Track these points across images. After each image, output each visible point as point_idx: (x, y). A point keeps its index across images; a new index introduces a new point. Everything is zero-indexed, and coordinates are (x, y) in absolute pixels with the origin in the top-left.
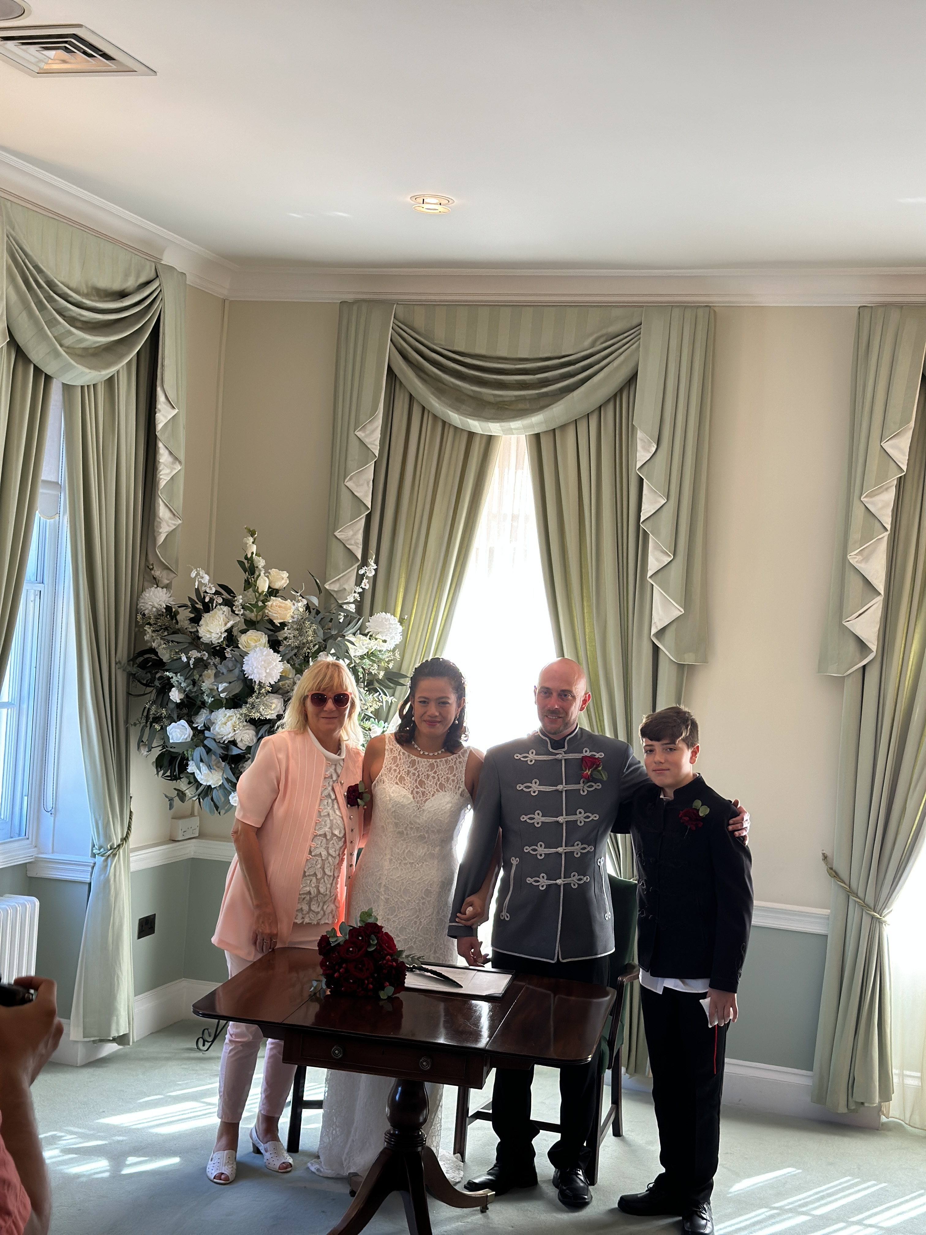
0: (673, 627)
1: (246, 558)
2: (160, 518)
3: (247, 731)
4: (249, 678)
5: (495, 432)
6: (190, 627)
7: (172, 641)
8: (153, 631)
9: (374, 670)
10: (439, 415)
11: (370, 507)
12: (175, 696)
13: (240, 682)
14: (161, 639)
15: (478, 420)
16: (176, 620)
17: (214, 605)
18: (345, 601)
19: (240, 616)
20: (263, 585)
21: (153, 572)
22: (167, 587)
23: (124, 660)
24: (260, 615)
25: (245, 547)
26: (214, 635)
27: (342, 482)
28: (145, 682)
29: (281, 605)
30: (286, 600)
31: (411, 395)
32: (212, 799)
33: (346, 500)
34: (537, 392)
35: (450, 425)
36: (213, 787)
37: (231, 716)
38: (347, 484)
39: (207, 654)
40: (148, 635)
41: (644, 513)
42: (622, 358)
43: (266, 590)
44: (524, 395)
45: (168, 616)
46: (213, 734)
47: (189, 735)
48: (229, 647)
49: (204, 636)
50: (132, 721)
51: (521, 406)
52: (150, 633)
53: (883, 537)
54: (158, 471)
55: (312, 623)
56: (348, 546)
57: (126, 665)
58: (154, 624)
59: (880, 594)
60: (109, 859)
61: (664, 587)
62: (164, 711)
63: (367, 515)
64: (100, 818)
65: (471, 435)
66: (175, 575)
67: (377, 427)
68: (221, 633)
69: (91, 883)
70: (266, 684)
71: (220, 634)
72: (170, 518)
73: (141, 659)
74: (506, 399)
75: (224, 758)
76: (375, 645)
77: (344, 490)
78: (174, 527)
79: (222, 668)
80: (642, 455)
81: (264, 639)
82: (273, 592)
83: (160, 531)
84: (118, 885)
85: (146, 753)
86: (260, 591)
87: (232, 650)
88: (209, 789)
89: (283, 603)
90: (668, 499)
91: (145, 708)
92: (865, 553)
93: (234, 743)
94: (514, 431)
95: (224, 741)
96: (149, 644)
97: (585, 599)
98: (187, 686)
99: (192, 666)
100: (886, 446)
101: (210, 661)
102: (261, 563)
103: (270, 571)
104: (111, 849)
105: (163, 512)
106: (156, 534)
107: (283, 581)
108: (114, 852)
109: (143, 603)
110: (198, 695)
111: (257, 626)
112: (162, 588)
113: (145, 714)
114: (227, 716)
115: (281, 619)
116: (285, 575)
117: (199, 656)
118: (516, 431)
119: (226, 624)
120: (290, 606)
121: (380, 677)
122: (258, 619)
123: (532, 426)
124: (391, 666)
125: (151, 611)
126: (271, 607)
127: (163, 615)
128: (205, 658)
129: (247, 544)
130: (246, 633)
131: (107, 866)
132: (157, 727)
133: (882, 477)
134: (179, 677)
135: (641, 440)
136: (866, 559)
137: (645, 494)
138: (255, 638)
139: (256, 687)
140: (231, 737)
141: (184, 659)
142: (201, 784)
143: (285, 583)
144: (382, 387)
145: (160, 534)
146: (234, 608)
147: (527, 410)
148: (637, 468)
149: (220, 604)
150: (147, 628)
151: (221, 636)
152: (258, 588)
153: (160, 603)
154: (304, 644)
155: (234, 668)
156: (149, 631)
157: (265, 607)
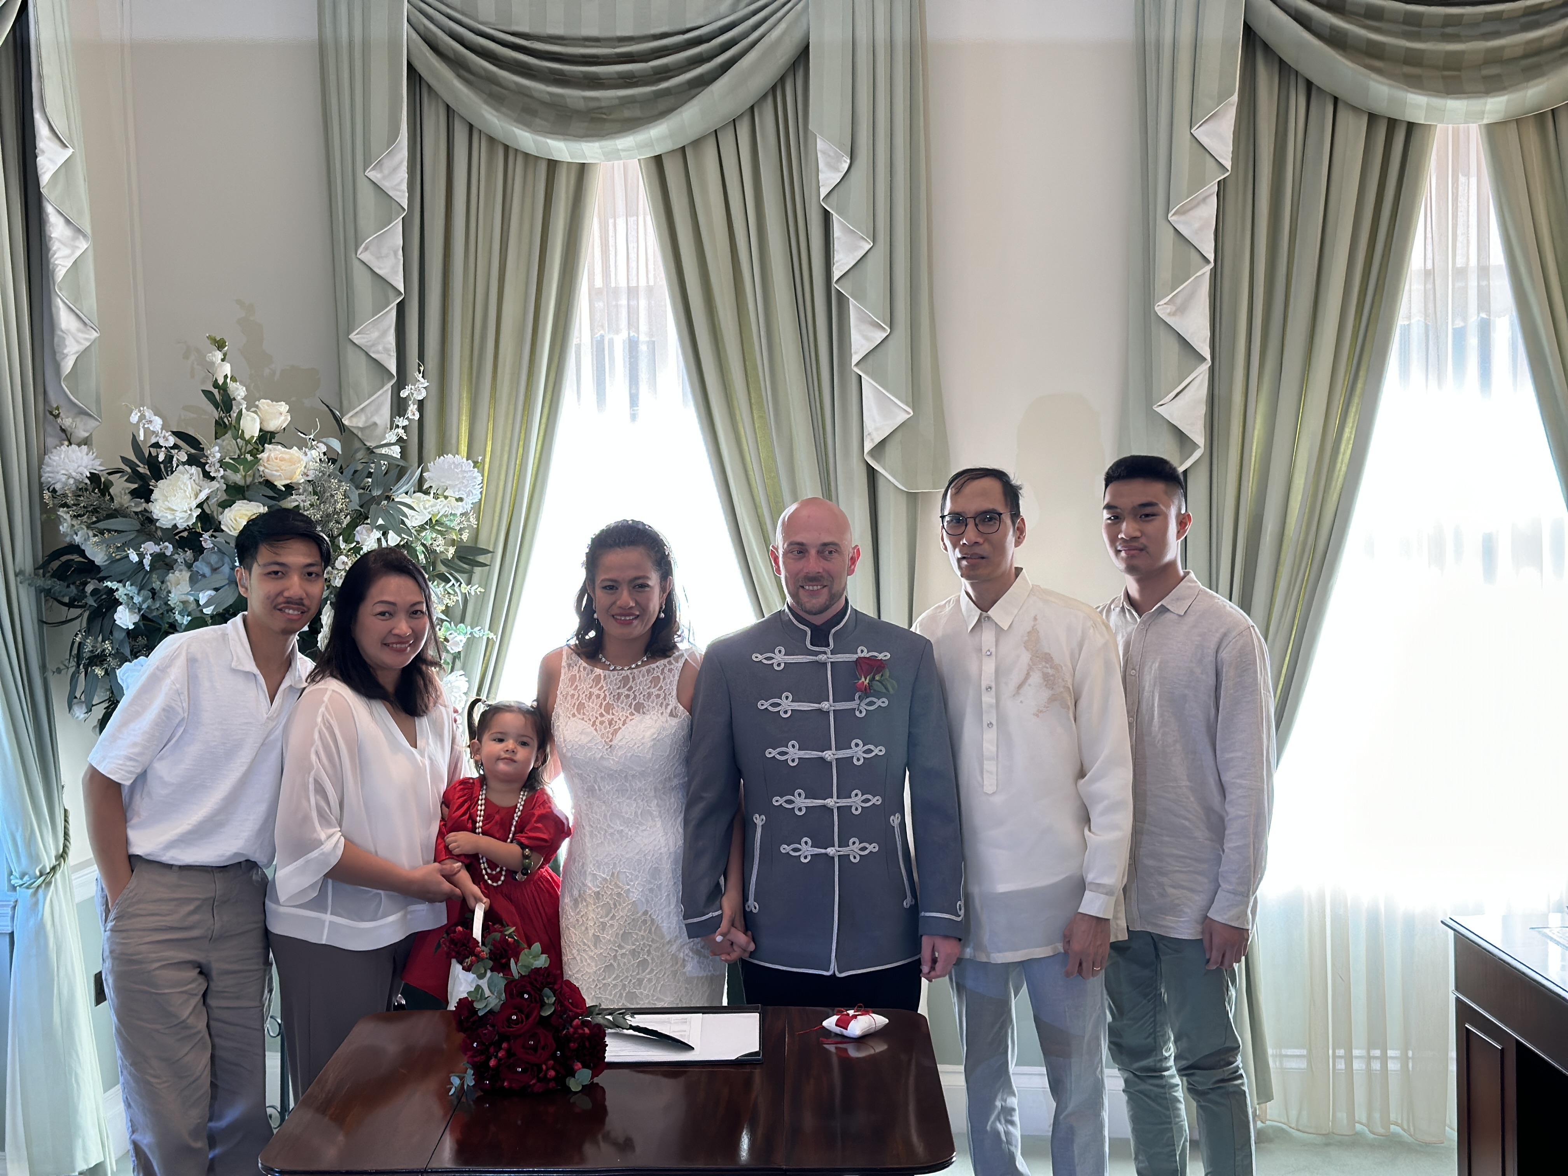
0: (898, 436)
1: (216, 385)
2: (62, 331)
5: (592, 157)
6: (133, 505)
7: (109, 531)
8: (76, 517)
9: (439, 545)
10: (499, 135)
11: (403, 291)
12: (125, 618)
14: (88, 528)
15: (565, 140)
16: (110, 494)
17: (175, 466)
18: (382, 443)
19: (219, 479)
20: (251, 427)
21: (59, 420)
22: (85, 442)
23: (29, 567)
25: (210, 368)
26: (179, 515)
27: (354, 256)
28: (66, 600)
29: (284, 456)
30: (290, 447)
31: (448, 107)
33: (362, 284)
34: (654, 88)
35: (516, 150)
38: (362, 257)
39: (171, 546)
40: (65, 525)
41: (837, 268)
42: (783, 26)
43: (256, 434)
44: (632, 96)
45: (96, 491)
48: (208, 530)
49: (162, 516)
50: (51, 666)
51: (627, 114)
52: (68, 518)
53: (1204, 273)
54: (51, 252)
55: (340, 481)
56: (373, 355)
57: (33, 575)
58: (74, 505)
59: (1204, 359)
60: (41, 891)
61: (880, 377)
62: (107, 645)
63: (398, 304)
64: (17, 829)
65: (553, 165)
66: (98, 423)
67: (401, 162)
68: (191, 510)
69: (12, 934)
71: (189, 512)
72: (79, 330)
73: (55, 564)
74: (603, 104)
76: (444, 507)
77: (356, 266)
78: (88, 344)
79: (201, 566)
80: (828, 178)
82: (266, 437)
83: (65, 351)
84: (59, 931)
85: (82, 716)
86: (247, 437)
87: (212, 536)
89: (287, 453)
90: (874, 242)
91: (73, 643)
92: (1179, 301)
94: (621, 153)
96: (68, 539)
97: (754, 407)
98: (144, 601)
100: (1200, 133)
101: (176, 557)
102: (239, 391)
103: (257, 403)
104: (41, 875)
105: (65, 320)
106: (58, 358)
107: (282, 418)
108: (48, 880)
109: (49, 472)
110: (162, 614)
111: (249, 494)
112: (79, 445)
113: (75, 652)
115: (286, 479)
116: (284, 407)
117: (158, 551)
118: (625, 153)
119: (196, 496)
120: (298, 457)
121: (450, 556)
122: (248, 482)
123: (650, 144)
124: (465, 536)
125: (65, 484)
126: (268, 460)
127: (86, 490)
128: (168, 553)
129: (213, 363)
130: (230, 506)
131: (36, 903)
132: (99, 672)
133: (1197, 183)
134: (129, 588)
135: (823, 153)
136: (1181, 309)
137: (838, 238)
141: (134, 557)
143: (285, 420)
144: (402, 97)
145: (64, 358)
146: (207, 467)
147: (639, 119)
148: (821, 199)
149: (184, 464)
150: (61, 512)
151: (191, 515)
152: (243, 431)
153: (77, 471)
154: (328, 515)
155: (220, 564)
156: (67, 517)
157: (257, 461)
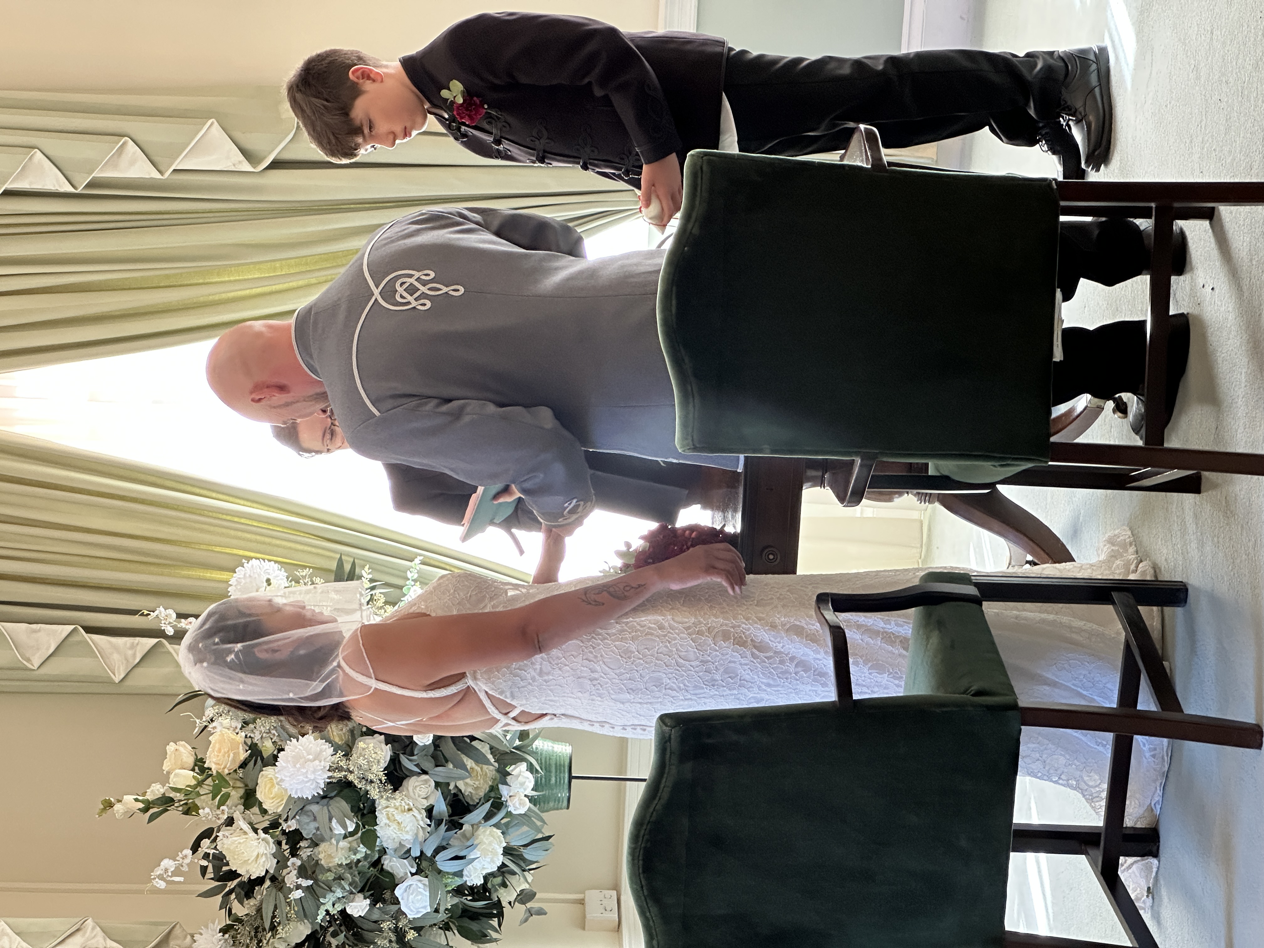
0: (238, 135)
1: (145, 810)
3: (410, 789)
4: (323, 786)
11: (74, 627)
12: (359, 907)
13: (331, 802)
16: (244, 917)
17: (215, 852)
20: (186, 779)
24: (234, 783)
25: (129, 816)
26: (263, 850)
27: (34, 673)
29: (216, 749)
30: (210, 742)
32: (526, 846)
33: (64, 666)
36: (505, 845)
37: (387, 815)
41: (60, 186)
43: (192, 774)
45: (237, 928)
46: (414, 843)
47: (420, 881)
48: (280, 824)
56: (137, 660)
61: (175, 151)
62: (385, 925)
63: (87, 632)
66: (178, 926)
68: (258, 839)
70: (333, 759)
71: (261, 841)
72: (83, 935)
75: (455, 825)
77: (45, 670)
78: (98, 929)
81: (268, 771)
82: (200, 765)
87: (286, 821)
88: (508, 851)
89: (214, 746)
90: (34, 148)
93: (429, 811)
95: (430, 826)
98: (344, 888)
99: (310, 882)
101: (305, 856)
102: (156, 791)
103: (165, 772)
107: (181, 749)
110: (359, 874)
111: (251, 786)
112: (195, 941)
114: (388, 822)
115: (238, 748)
116: (171, 747)
117: (296, 871)
119: (245, 833)
120: (219, 735)
122: (242, 785)
126: (218, 764)
127: (235, 937)
128: (299, 863)
129: (123, 811)
130: (262, 805)
132: (411, 935)
134: (327, 900)
138: (268, 786)
139: (338, 775)
140: (421, 813)
141: (298, 894)
142: (503, 865)
143: (184, 746)
149: (214, 843)
151: (263, 840)
152: (189, 787)
153: (216, 944)
155: (310, 812)
157: (220, 775)
